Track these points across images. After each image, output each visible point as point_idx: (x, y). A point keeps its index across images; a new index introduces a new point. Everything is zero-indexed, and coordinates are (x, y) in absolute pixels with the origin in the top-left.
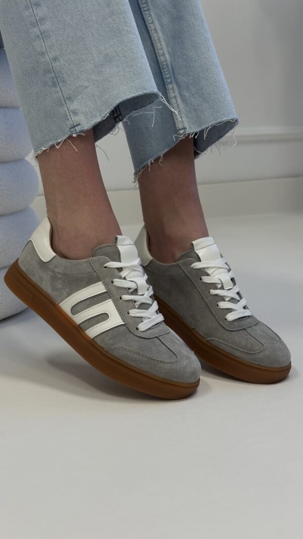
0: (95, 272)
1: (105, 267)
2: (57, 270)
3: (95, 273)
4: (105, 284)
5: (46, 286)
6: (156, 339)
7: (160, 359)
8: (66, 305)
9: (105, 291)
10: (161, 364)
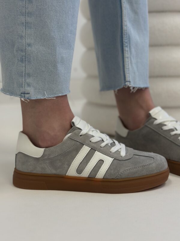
0: (77, 141)
1: (81, 136)
2: (52, 156)
3: (78, 143)
4: (88, 145)
5: (50, 170)
6: (134, 156)
7: (148, 163)
8: (72, 172)
9: (90, 148)
10: (151, 166)
